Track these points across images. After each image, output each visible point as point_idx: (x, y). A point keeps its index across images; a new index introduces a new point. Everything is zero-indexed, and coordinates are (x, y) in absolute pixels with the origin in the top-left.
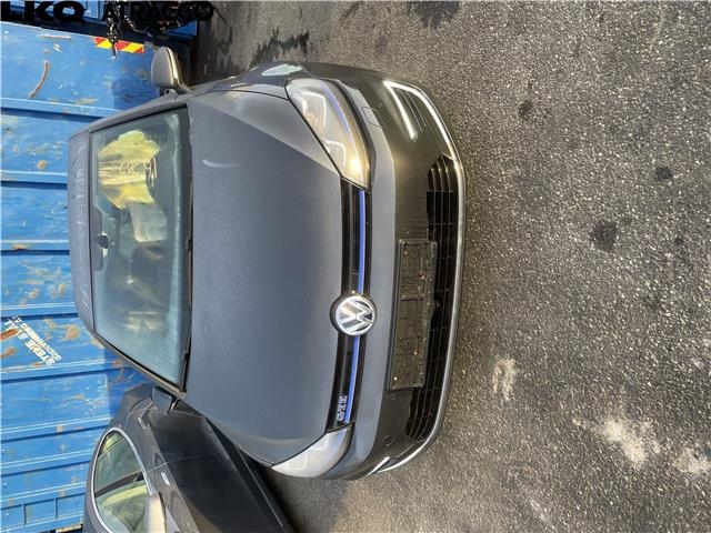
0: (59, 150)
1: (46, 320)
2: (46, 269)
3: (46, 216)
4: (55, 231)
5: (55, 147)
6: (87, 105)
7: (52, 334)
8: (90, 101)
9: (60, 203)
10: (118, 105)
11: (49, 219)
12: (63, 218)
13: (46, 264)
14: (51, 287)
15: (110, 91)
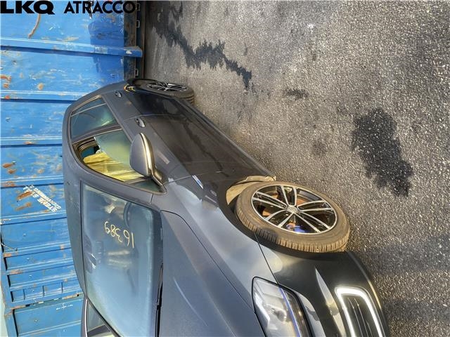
0: (52, 75)
1: (50, 186)
2: (48, 156)
3: (46, 121)
4: (53, 131)
5: (49, 73)
6: (71, 42)
7: (54, 194)
8: (72, 39)
9: (55, 113)
10: (94, 42)
11: (48, 123)
12: (58, 122)
13: (48, 152)
14: (52, 166)
15: (87, 31)
